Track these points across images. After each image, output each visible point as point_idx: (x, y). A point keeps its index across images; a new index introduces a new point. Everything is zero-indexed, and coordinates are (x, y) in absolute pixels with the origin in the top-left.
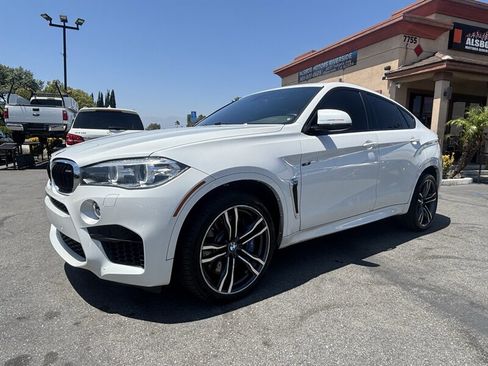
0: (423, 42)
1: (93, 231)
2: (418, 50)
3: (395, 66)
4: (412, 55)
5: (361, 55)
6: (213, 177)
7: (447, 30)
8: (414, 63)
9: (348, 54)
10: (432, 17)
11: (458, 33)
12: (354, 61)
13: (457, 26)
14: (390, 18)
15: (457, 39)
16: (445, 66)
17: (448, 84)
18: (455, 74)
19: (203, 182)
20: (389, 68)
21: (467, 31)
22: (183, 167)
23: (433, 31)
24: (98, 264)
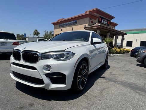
0: (93, 20)
2: (92, 22)
3: (87, 25)
5: (78, 21)
6: (81, 57)
7: (97, 17)
8: (91, 25)
9: (74, 21)
10: (95, 14)
11: (100, 19)
12: (76, 23)
13: (100, 17)
14: (85, 13)
16: (99, 27)
17: (100, 31)
18: (101, 29)
19: (79, 58)
20: (85, 26)
21: (102, 18)
23: (95, 17)
24: (48, 85)
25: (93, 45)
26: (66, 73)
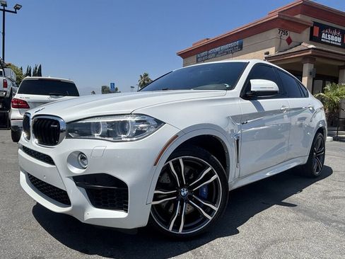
0: (292, 35)
1: (79, 180)
2: (289, 41)
3: (272, 52)
4: (285, 43)
5: (246, 42)
6: (184, 132)
7: (309, 26)
8: (286, 50)
9: (237, 40)
10: (298, 16)
11: (316, 29)
12: (241, 47)
13: (316, 24)
14: (267, 16)
15: (316, 34)
16: (310, 53)
17: (312, 65)
18: (317, 59)
19: (176, 136)
20: (268, 53)
21: (323, 28)
22: (159, 123)
23: (299, 26)
24: (82, 209)
25: (248, 101)
26: (126, 177)
